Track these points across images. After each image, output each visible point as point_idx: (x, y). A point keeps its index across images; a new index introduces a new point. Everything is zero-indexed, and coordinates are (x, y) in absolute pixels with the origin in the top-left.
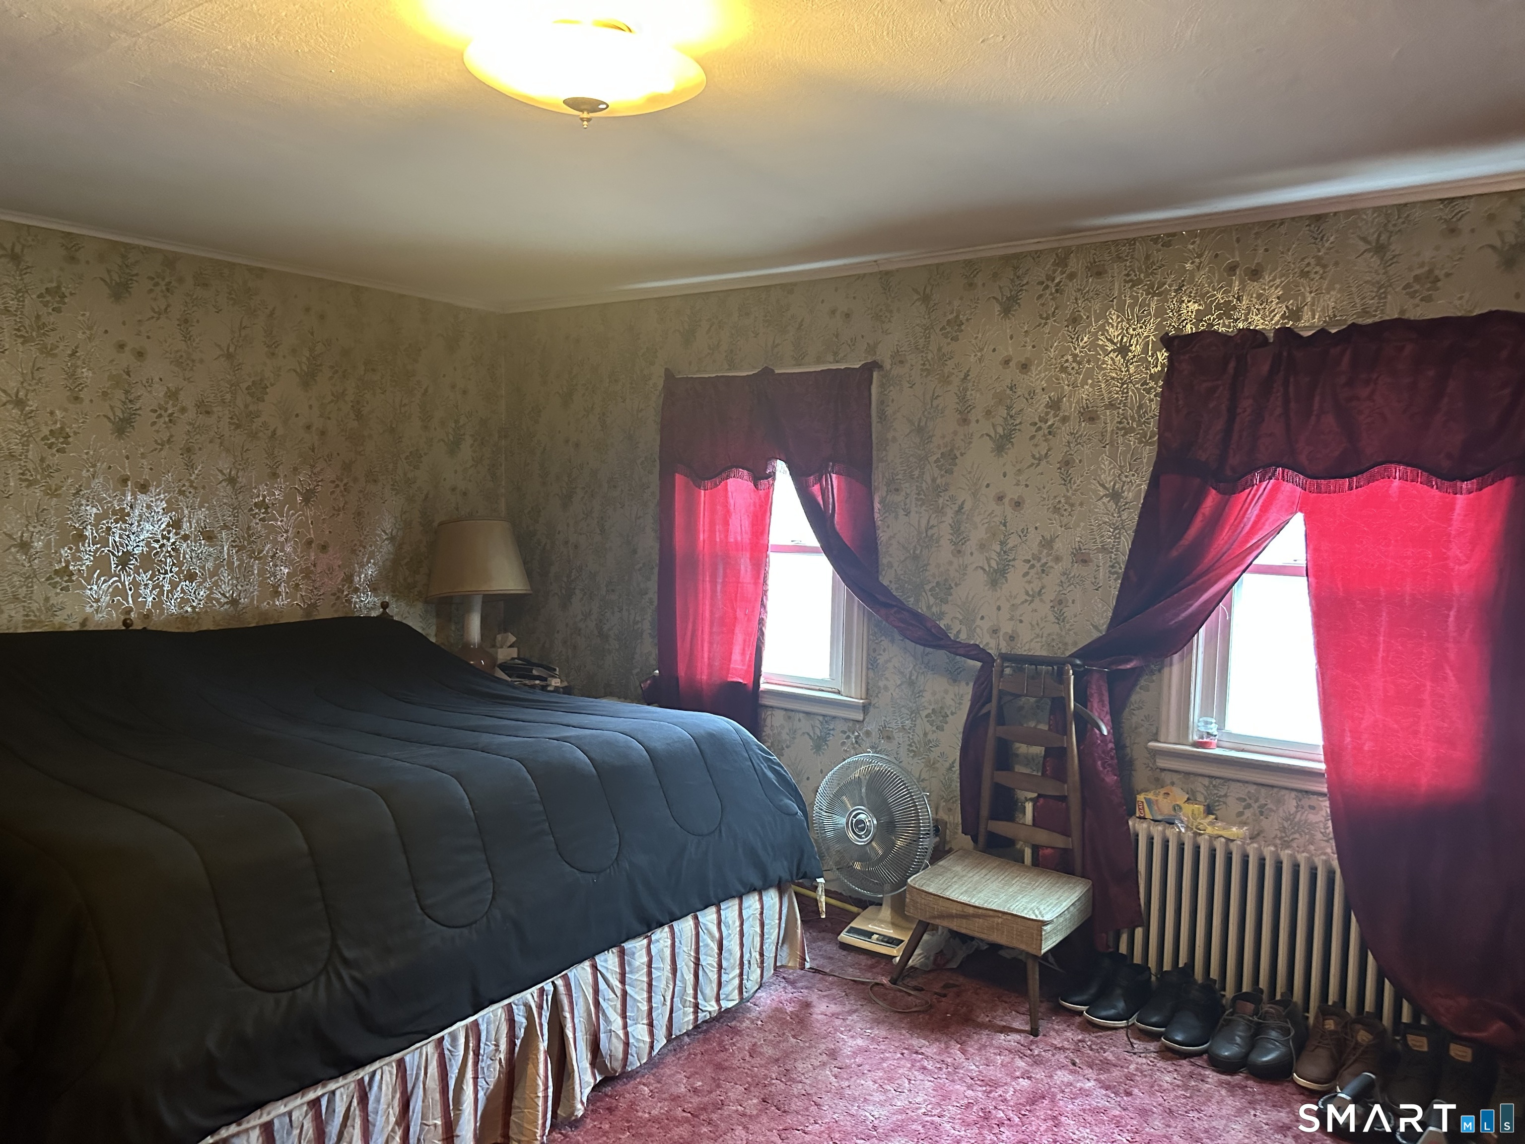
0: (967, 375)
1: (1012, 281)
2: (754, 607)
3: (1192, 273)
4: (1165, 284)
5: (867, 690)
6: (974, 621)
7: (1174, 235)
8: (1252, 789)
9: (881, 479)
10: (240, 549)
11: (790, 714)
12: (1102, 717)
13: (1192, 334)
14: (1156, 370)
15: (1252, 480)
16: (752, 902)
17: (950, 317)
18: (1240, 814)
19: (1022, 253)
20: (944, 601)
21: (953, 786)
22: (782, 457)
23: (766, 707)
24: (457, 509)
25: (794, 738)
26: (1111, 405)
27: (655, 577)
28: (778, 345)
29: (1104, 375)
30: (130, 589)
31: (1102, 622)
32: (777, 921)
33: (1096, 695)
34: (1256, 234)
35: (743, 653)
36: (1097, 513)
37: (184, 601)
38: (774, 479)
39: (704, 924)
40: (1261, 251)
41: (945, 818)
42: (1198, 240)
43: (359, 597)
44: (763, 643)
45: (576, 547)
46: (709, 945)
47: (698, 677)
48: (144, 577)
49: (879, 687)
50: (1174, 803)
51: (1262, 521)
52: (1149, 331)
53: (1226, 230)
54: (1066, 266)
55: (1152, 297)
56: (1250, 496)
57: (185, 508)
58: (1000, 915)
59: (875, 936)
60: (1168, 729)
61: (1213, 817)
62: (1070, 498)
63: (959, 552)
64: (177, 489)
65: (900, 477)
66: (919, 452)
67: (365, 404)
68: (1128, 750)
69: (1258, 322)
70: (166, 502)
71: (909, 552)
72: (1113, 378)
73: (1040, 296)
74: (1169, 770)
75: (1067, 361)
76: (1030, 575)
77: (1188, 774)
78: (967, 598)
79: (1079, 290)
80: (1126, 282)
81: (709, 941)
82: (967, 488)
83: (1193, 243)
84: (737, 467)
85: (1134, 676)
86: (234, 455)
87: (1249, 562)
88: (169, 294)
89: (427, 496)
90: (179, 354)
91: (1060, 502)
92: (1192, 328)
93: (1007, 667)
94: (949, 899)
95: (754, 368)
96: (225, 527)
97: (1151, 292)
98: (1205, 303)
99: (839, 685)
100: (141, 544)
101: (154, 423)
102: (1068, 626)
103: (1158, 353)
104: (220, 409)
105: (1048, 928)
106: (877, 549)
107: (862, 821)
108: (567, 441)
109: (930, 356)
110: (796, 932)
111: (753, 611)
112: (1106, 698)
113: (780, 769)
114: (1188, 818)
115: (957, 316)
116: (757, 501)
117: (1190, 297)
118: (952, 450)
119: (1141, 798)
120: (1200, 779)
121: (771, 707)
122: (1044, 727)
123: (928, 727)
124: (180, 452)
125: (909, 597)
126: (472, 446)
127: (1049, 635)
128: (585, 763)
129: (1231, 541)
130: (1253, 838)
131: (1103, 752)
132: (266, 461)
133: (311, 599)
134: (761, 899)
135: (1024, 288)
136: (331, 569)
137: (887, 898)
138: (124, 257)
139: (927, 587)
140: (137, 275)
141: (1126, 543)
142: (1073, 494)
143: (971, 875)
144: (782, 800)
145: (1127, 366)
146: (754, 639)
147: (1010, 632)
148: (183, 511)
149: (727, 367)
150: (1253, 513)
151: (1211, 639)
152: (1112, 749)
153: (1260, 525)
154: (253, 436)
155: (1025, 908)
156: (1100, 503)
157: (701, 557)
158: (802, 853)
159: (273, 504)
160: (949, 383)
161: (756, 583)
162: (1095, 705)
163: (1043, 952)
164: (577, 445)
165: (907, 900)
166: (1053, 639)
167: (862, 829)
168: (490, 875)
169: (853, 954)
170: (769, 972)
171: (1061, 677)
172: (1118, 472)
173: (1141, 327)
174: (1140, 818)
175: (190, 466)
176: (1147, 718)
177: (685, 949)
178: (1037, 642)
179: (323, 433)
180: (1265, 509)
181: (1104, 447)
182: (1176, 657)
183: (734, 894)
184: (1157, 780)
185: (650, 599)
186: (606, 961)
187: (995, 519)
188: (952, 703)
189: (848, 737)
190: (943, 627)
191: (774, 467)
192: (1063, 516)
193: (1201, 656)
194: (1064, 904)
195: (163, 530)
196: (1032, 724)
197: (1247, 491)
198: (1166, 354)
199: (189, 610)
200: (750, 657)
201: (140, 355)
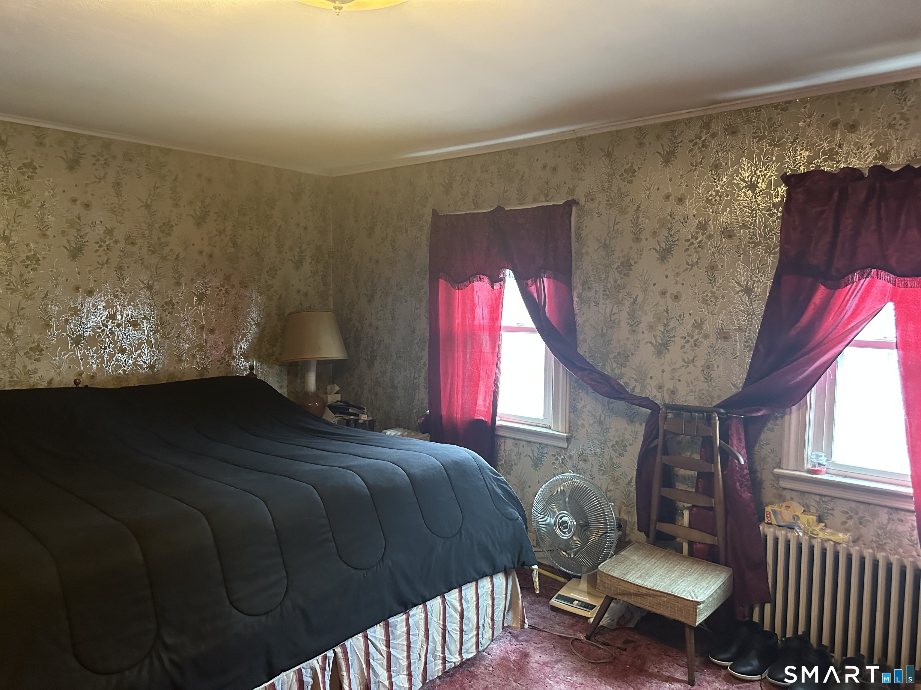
0: (639, 207)
1: (671, 140)
2: (492, 369)
3: (804, 128)
4: (783, 138)
5: (570, 426)
6: (645, 380)
7: (790, 102)
8: (853, 505)
9: (578, 281)
10: (156, 332)
11: (517, 442)
12: (740, 450)
13: (804, 173)
14: (777, 200)
15: (853, 279)
16: (485, 584)
17: (626, 167)
18: (844, 523)
19: (677, 120)
20: (623, 365)
21: (631, 496)
22: (510, 267)
23: (501, 436)
24: (301, 304)
25: (520, 458)
26: (744, 226)
27: (427, 348)
28: (507, 191)
29: (739, 204)
30: (82, 360)
31: (739, 381)
32: (504, 596)
33: (735, 435)
34: (853, 98)
35: (485, 400)
36: (735, 303)
37: (118, 367)
38: (504, 282)
39: (449, 601)
40: (857, 110)
41: (626, 518)
42: (808, 105)
43: (235, 362)
44: (498, 394)
45: (377, 328)
46: (453, 616)
47: (455, 415)
48: (91, 352)
49: (578, 425)
50: (793, 514)
51: (860, 308)
52: (772, 173)
53: (829, 97)
54: (710, 128)
55: (774, 148)
56: (851, 290)
57: (118, 306)
58: (665, 595)
59: (576, 602)
60: (788, 460)
61: (823, 524)
62: (715, 293)
63: (634, 331)
64: (113, 294)
65: (592, 279)
66: (605, 262)
67: (239, 237)
68: (759, 474)
69: (855, 163)
70: (105, 302)
71: (599, 332)
72: (745, 207)
73: (691, 150)
74: (789, 489)
75: (711, 195)
76: (686, 347)
77: (803, 493)
78: (640, 363)
79: (719, 145)
80: (754, 137)
81: (453, 613)
82: (640, 286)
83: (805, 107)
84: (480, 275)
85: (764, 420)
86: (151, 271)
87: (851, 339)
88: (106, 166)
89: (281, 297)
90: (113, 206)
91: (707, 296)
92: (804, 169)
93: (670, 413)
94: (628, 582)
95: (491, 207)
96: (145, 318)
97: (773, 144)
98: (814, 150)
99: (550, 423)
100: (89, 330)
101: (97, 251)
102: (714, 384)
103: (779, 188)
104: (141, 240)
105: (701, 607)
106: (576, 329)
107: (565, 522)
108: (371, 259)
109: (612, 194)
110: (518, 603)
111: (491, 372)
112: (743, 437)
113: (506, 486)
114: (805, 525)
115: (632, 166)
116: (493, 297)
117: (803, 146)
118: (628, 260)
119: (768, 509)
120: (813, 496)
121: (505, 437)
122: (697, 457)
123: (614, 455)
124: (115, 269)
125: (599, 363)
126: (311, 263)
127: (700, 390)
128: (362, 486)
129: (836, 324)
130: (855, 541)
131: (741, 476)
132: (172, 274)
133: (203, 364)
134: (492, 581)
135: (679, 145)
136: (217, 344)
137: (584, 577)
138: (76, 142)
139: (611, 356)
140: (84, 154)
141: (756, 325)
142: (717, 290)
143: (644, 563)
144: (507, 509)
145: (755, 198)
146: (492, 390)
147: (672, 388)
148: (117, 308)
149: (473, 207)
150: (852, 303)
151: (820, 395)
152: (747, 473)
153: (858, 311)
154: (164, 258)
155: (684, 591)
156: (736, 296)
157: (456, 334)
158: (522, 547)
159: (177, 303)
160: (627, 213)
161: (493, 353)
162: (735, 442)
163: (697, 624)
164: (377, 262)
165: (598, 581)
166: (703, 394)
167: (566, 528)
168: (284, 574)
169: (559, 614)
170: (499, 631)
171: (709, 421)
172: (749, 273)
173: (766, 170)
174: (768, 523)
175: (121, 278)
176: (773, 451)
177: (436, 620)
178: (692, 396)
179: (211, 256)
180: (862, 300)
181: (740, 256)
182: (794, 408)
183: (471, 580)
184: (780, 496)
185: (424, 363)
186: (375, 632)
187: (660, 308)
188: (630, 437)
189: (557, 459)
190: (622, 384)
191: (504, 274)
192: (709, 305)
193: (813, 407)
194: (713, 588)
195: (104, 321)
196: (688, 454)
197: (849, 287)
198: (784, 188)
199: (121, 372)
200: (489, 403)
201: (87, 206)
